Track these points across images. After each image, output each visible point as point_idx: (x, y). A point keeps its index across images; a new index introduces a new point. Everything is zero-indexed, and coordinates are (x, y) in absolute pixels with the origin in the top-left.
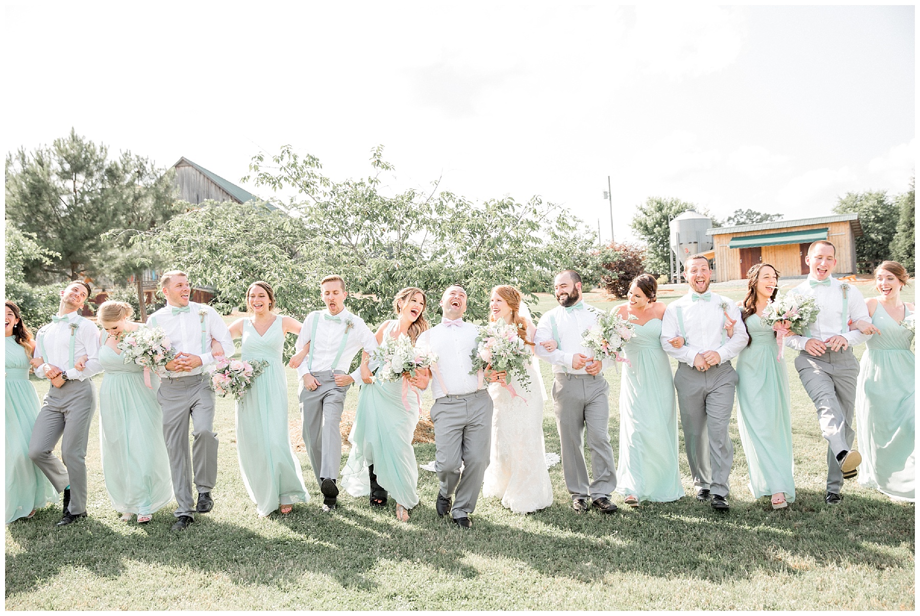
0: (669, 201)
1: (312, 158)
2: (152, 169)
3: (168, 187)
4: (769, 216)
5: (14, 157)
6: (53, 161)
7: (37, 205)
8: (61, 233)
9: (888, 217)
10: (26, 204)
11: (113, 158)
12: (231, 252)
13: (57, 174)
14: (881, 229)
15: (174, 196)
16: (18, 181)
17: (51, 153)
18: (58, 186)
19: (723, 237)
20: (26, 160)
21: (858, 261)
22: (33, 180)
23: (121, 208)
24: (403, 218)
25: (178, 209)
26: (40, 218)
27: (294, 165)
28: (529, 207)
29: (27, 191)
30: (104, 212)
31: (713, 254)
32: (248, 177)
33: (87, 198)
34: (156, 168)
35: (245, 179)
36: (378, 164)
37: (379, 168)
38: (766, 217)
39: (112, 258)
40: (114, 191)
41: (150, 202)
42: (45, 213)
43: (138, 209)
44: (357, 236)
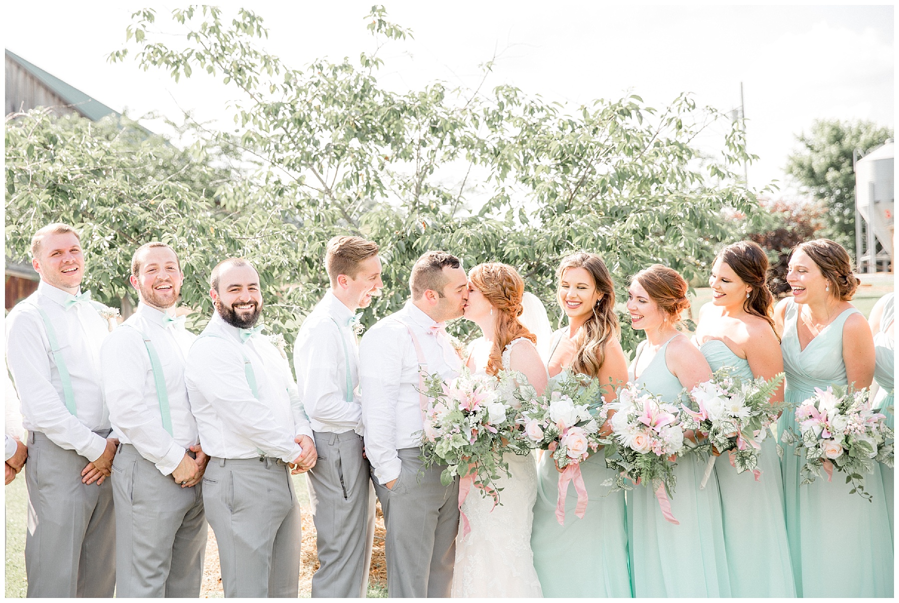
1: (249, 15)
12: (93, 195)
24: (425, 135)
27: (215, 30)
28: (670, 116)
32: (125, 52)
35: (118, 54)
36: (380, 26)
37: (382, 36)
44: (334, 169)
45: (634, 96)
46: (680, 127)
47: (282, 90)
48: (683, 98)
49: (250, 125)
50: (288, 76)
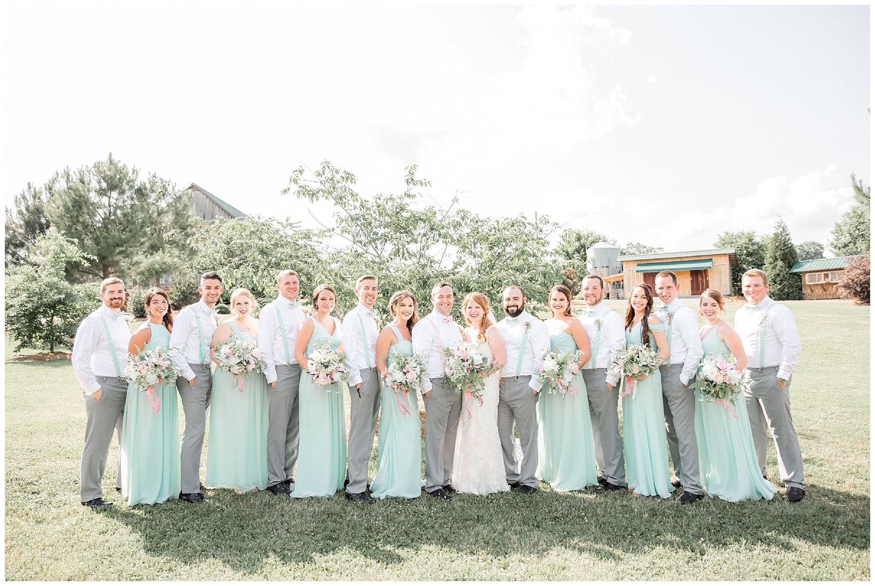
0: (586, 233)
2: (173, 190)
3: (186, 205)
4: (653, 248)
5: (60, 175)
6: (92, 180)
7: (77, 217)
8: (97, 241)
9: (756, 252)
10: (69, 216)
11: (142, 179)
13: (96, 191)
14: (751, 261)
15: (190, 213)
16: (62, 195)
17: (91, 174)
18: (95, 201)
19: (631, 263)
20: (70, 178)
21: (734, 286)
22: (76, 195)
23: (148, 221)
25: (192, 224)
26: (79, 227)
29: (70, 204)
30: (134, 223)
31: (622, 276)
33: (119, 212)
34: (176, 189)
35: (285, 190)
36: (410, 181)
37: (411, 185)
38: (651, 250)
39: (137, 263)
40: (143, 207)
41: (170, 217)
42: (83, 223)
43: (160, 223)
45: (523, 217)
46: (541, 231)
47: (359, 209)
48: (543, 218)
49: (343, 224)
50: (362, 202)
